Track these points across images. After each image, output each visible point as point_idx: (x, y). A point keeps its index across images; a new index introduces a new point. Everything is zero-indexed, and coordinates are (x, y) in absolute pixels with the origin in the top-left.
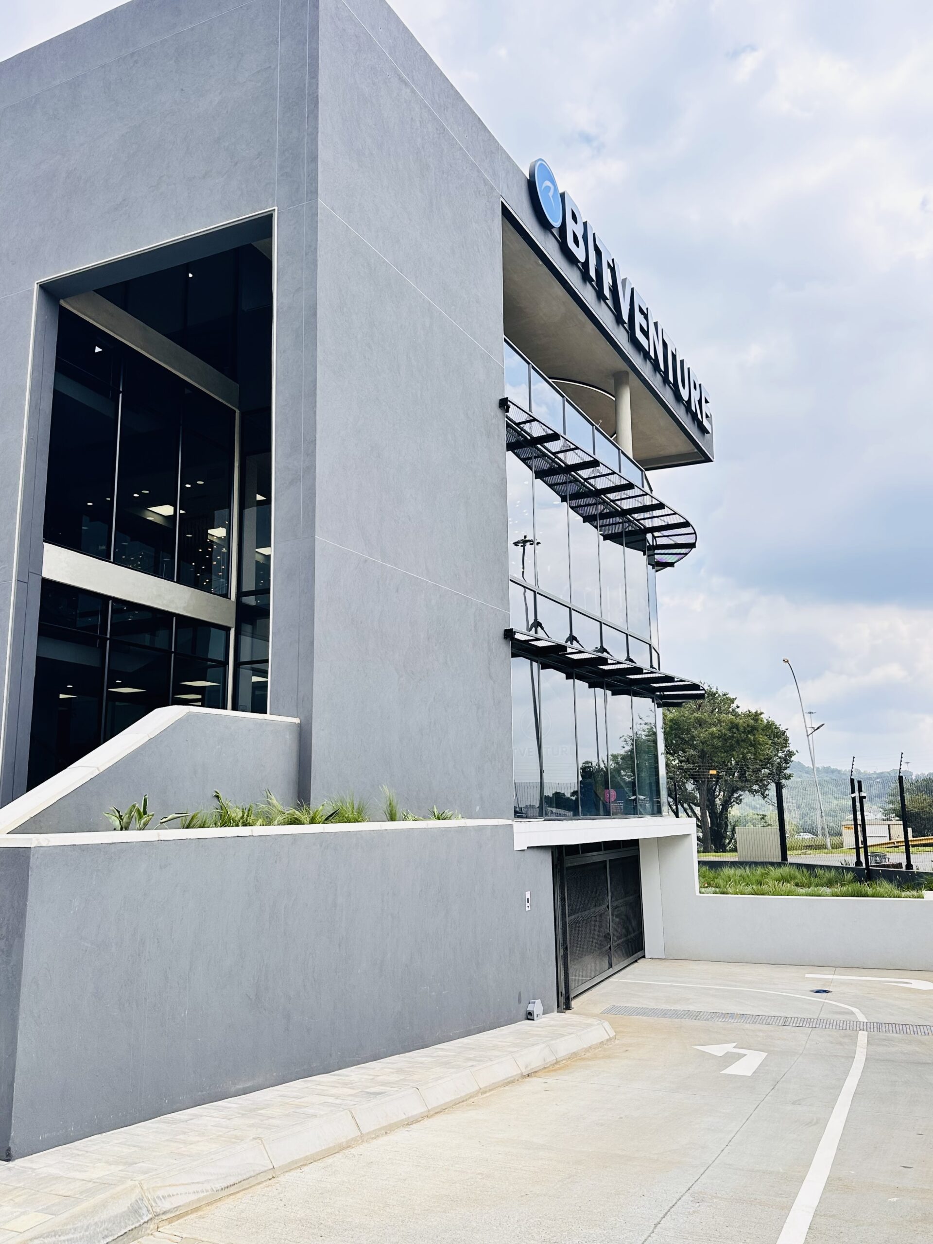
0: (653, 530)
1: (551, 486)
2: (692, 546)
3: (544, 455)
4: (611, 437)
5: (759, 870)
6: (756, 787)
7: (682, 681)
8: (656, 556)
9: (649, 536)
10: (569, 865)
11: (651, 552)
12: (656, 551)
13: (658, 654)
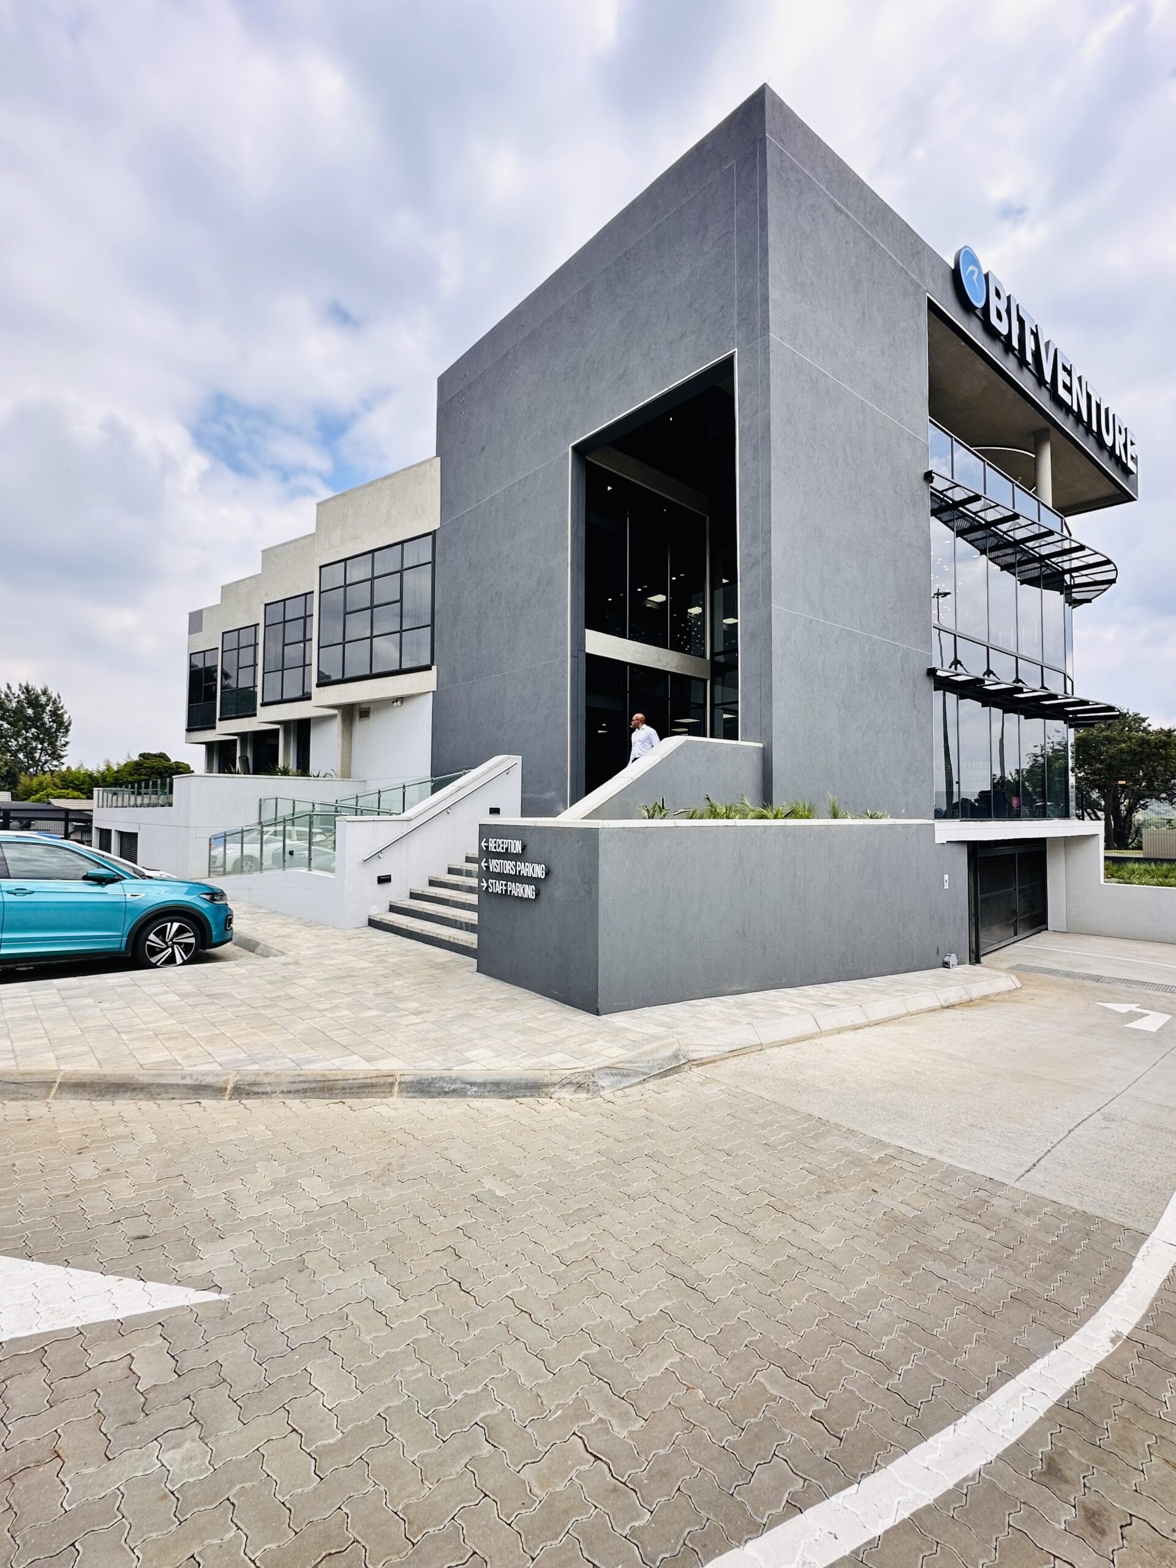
0: (1070, 571)
1: (970, 542)
2: (1113, 581)
3: (965, 515)
4: (1030, 490)
5: (1165, 866)
6: (1164, 795)
7: (1097, 704)
8: (1073, 595)
9: (1067, 577)
10: (981, 856)
11: (1068, 591)
12: (1074, 590)
13: (1072, 682)
